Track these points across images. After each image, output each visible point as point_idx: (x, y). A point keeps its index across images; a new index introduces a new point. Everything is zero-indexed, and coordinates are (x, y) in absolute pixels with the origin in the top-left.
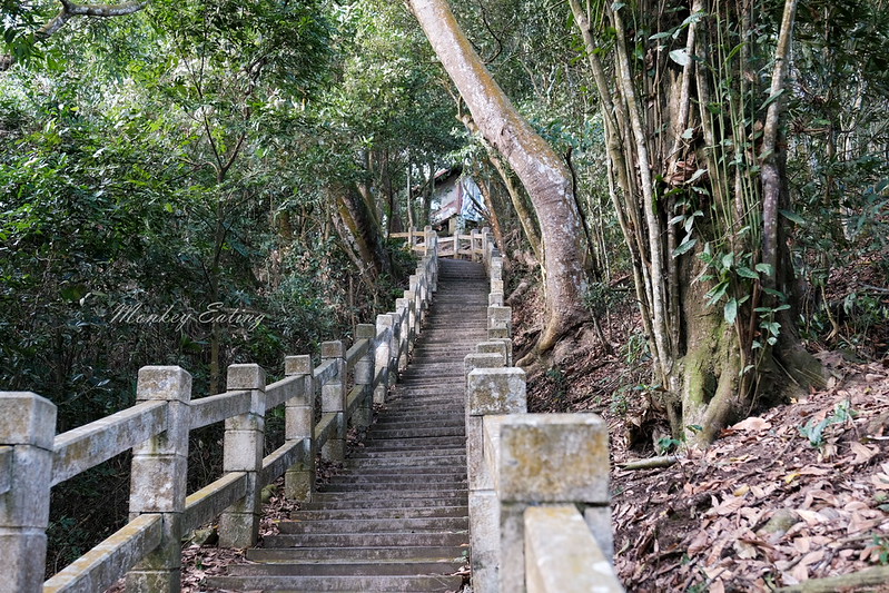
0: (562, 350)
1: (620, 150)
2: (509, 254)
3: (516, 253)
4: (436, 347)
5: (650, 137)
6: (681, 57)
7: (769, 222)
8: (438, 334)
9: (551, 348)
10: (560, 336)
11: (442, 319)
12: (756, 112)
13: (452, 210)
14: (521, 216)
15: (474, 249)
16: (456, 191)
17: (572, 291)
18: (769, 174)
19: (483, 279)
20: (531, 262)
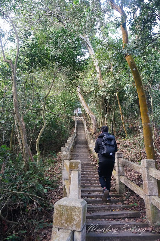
0: (94, 135)
1: (101, 123)
2: (86, 121)
3: (87, 121)
4: (79, 133)
5: (103, 122)
6: (106, 117)
7: (111, 129)
8: (78, 132)
9: (93, 135)
10: (94, 134)
11: (79, 130)
12: (111, 121)
13: (77, 112)
14: (89, 118)
15: (81, 119)
16: (77, 109)
17: (95, 129)
18: (112, 126)
19: (82, 124)
20: (89, 123)
